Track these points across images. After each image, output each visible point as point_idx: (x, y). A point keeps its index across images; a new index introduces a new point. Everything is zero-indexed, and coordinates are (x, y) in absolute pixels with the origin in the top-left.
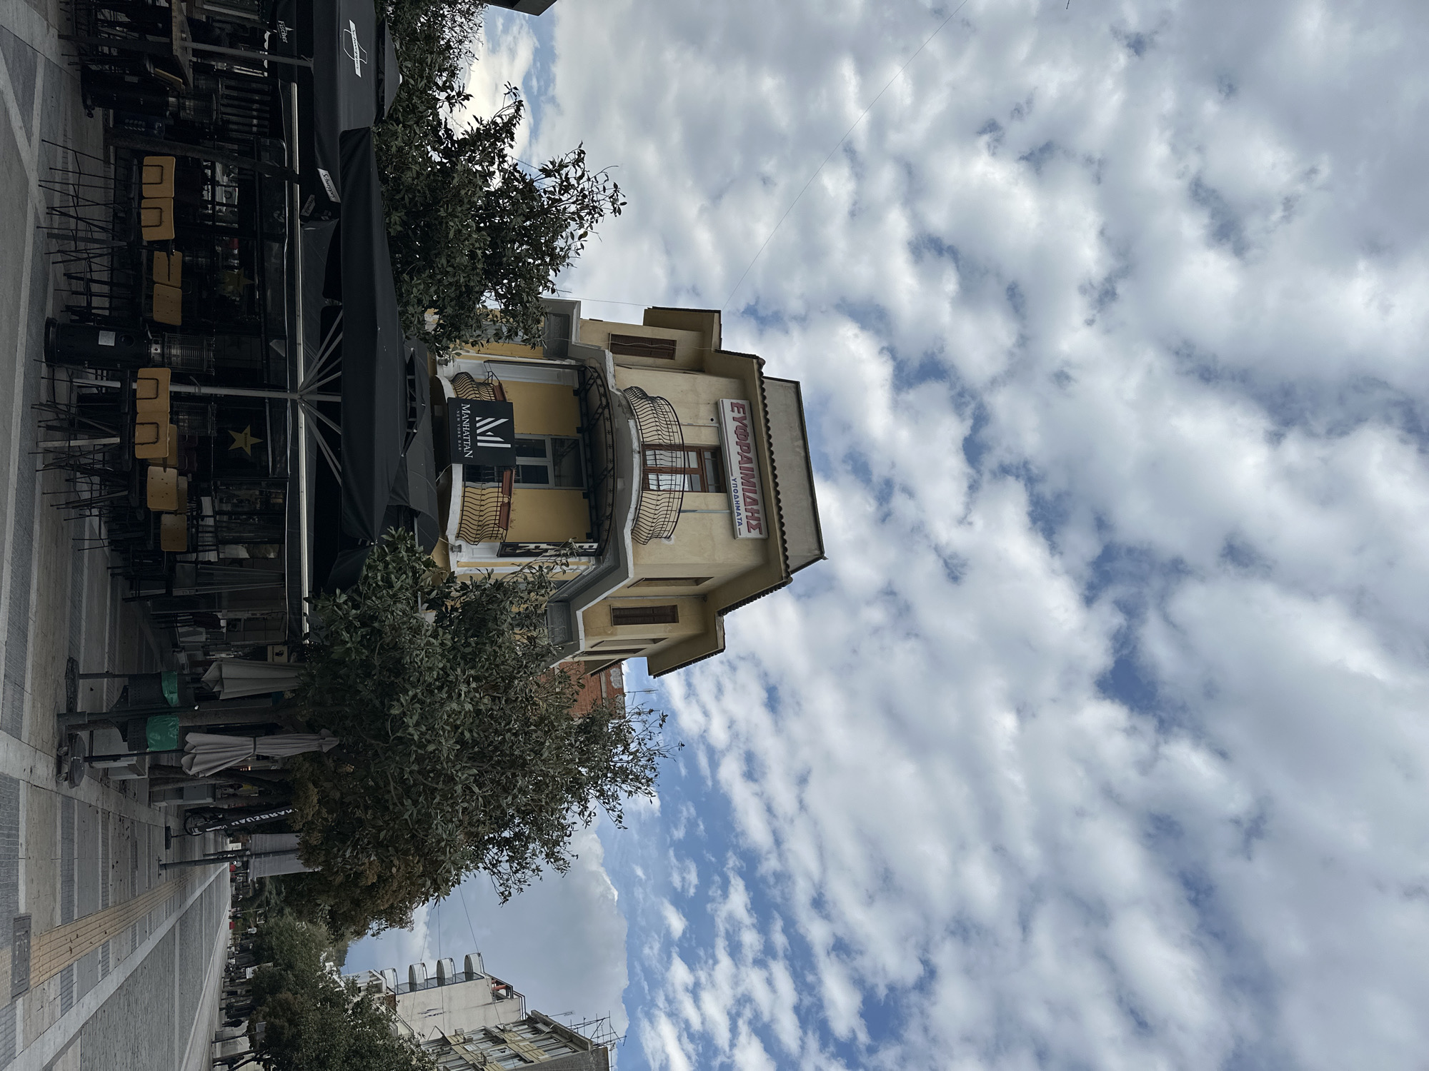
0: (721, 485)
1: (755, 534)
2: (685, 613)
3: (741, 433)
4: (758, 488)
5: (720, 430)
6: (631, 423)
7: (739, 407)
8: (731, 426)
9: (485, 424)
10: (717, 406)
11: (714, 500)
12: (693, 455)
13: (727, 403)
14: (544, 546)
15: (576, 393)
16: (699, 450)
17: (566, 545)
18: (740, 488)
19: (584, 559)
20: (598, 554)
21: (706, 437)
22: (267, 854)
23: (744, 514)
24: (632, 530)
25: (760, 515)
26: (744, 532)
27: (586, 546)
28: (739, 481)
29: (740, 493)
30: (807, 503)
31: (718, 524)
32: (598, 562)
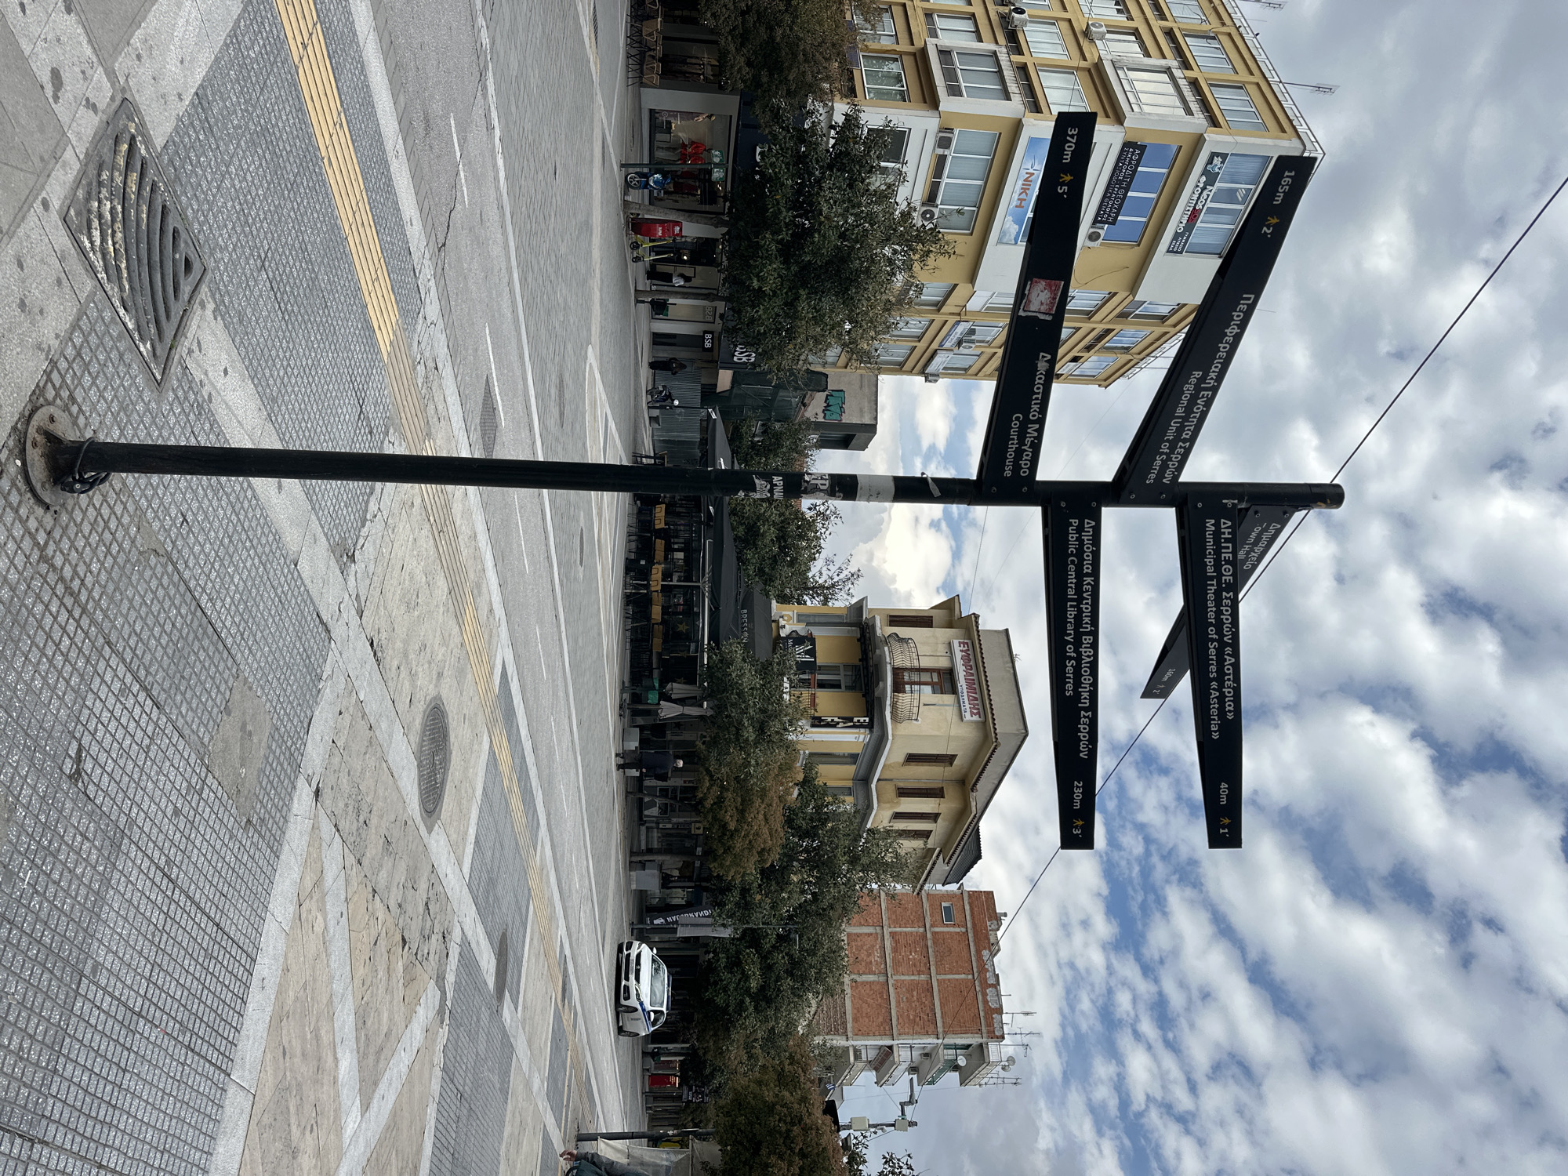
0: (954, 690)
1: (976, 718)
2: (949, 792)
3: (966, 659)
4: (978, 691)
5: (952, 658)
6: (886, 648)
7: (964, 643)
8: (958, 655)
9: (800, 649)
10: (949, 645)
11: (949, 698)
12: (935, 675)
13: (956, 643)
14: (836, 719)
15: (859, 640)
16: (938, 671)
17: (851, 720)
18: (965, 691)
19: (862, 730)
20: (870, 726)
21: (943, 663)
22: (687, 925)
23: (968, 706)
24: (892, 713)
25: (980, 707)
26: (968, 716)
27: (862, 719)
28: (964, 687)
29: (965, 694)
30: (1016, 701)
31: (950, 712)
32: (871, 732)
